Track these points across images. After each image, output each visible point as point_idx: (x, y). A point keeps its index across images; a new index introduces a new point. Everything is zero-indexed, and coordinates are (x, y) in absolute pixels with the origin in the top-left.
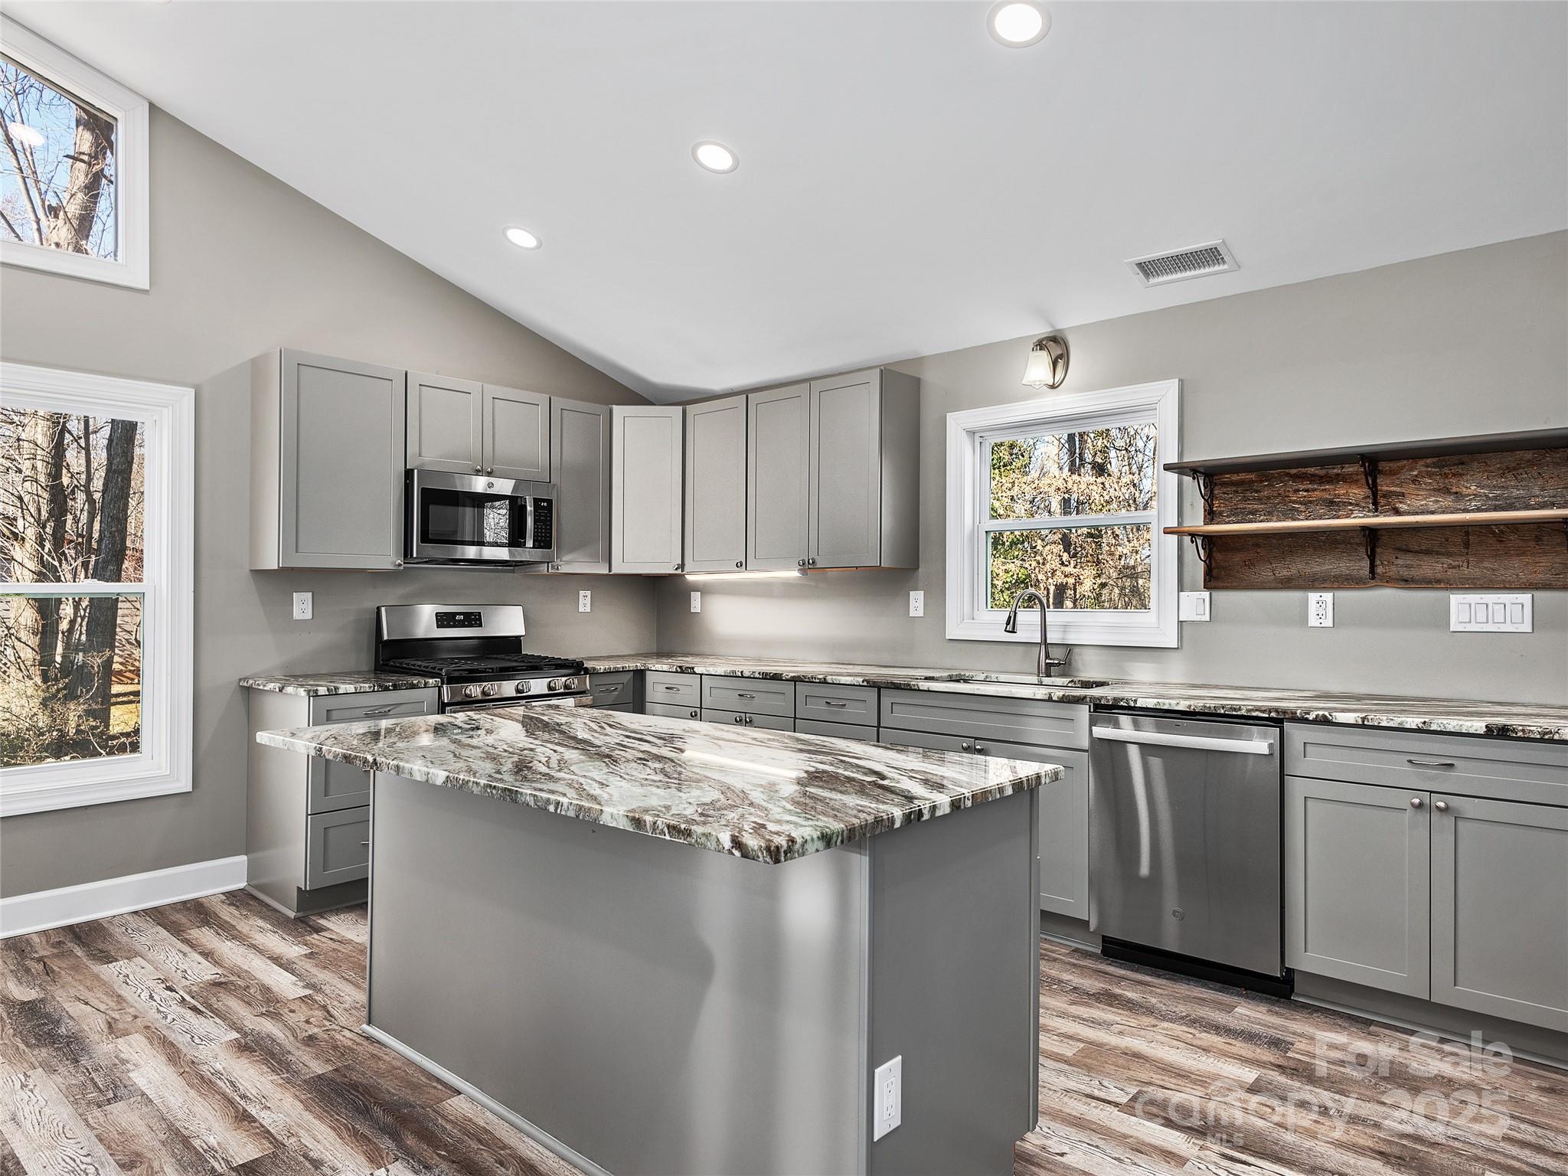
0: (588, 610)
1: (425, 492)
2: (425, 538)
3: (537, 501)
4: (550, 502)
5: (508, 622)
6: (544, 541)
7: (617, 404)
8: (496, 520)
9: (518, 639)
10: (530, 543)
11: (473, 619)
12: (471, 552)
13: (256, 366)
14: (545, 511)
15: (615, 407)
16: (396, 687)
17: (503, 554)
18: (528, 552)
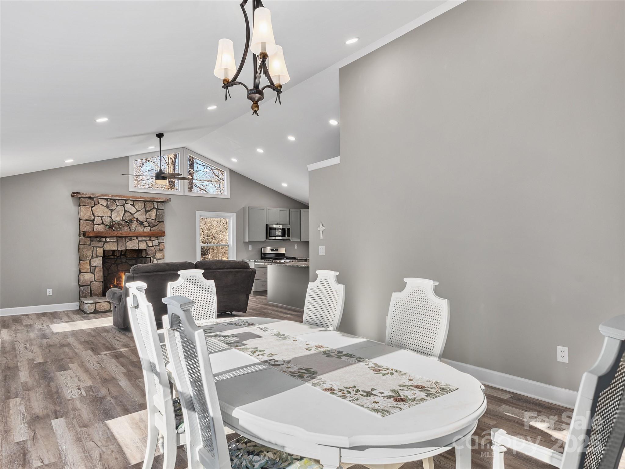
0: (297, 248)
1: (269, 228)
2: (269, 236)
3: (287, 229)
4: (289, 228)
5: (282, 251)
6: (288, 236)
7: (302, 209)
8: (279, 233)
9: (284, 253)
10: (286, 236)
11: (277, 250)
12: (274, 238)
13: (244, 209)
14: (289, 230)
15: (301, 210)
16: (266, 261)
17: (280, 238)
18: (286, 238)
